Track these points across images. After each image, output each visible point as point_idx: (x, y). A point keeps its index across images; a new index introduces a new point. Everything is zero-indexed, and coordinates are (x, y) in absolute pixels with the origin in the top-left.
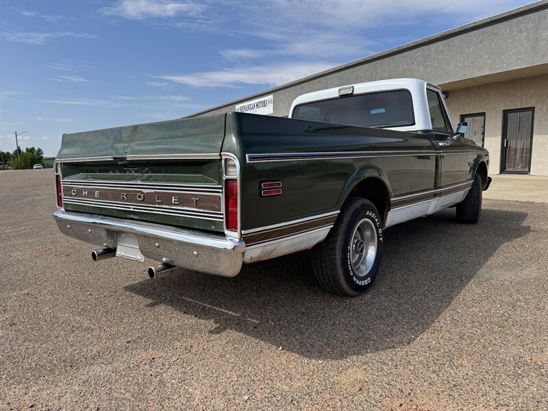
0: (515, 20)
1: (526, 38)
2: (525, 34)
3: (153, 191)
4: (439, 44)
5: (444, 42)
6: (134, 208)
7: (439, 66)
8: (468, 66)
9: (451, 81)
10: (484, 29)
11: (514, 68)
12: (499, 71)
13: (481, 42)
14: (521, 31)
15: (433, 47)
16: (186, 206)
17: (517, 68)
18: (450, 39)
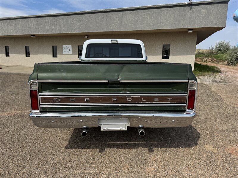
0: (115, 13)
1: (118, 20)
2: (118, 19)
3: (140, 96)
4: (86, 15)
5: (88, 15)
6: (121, 105)
7: (86, 24)
8: (98, 27)
9: (92, 32)
10: (104, 13)
11: (115, 31)
12: (110, 31)
13: (103, 18)
14: (116, 17)
15: (84, 16)
16: (162, 102)
17: (116, 31)
18: (90, 14)
